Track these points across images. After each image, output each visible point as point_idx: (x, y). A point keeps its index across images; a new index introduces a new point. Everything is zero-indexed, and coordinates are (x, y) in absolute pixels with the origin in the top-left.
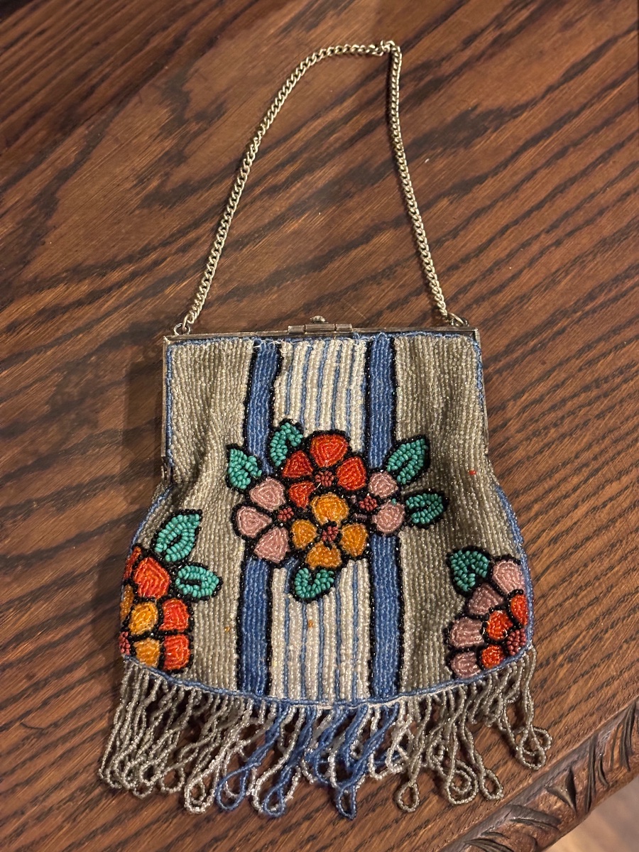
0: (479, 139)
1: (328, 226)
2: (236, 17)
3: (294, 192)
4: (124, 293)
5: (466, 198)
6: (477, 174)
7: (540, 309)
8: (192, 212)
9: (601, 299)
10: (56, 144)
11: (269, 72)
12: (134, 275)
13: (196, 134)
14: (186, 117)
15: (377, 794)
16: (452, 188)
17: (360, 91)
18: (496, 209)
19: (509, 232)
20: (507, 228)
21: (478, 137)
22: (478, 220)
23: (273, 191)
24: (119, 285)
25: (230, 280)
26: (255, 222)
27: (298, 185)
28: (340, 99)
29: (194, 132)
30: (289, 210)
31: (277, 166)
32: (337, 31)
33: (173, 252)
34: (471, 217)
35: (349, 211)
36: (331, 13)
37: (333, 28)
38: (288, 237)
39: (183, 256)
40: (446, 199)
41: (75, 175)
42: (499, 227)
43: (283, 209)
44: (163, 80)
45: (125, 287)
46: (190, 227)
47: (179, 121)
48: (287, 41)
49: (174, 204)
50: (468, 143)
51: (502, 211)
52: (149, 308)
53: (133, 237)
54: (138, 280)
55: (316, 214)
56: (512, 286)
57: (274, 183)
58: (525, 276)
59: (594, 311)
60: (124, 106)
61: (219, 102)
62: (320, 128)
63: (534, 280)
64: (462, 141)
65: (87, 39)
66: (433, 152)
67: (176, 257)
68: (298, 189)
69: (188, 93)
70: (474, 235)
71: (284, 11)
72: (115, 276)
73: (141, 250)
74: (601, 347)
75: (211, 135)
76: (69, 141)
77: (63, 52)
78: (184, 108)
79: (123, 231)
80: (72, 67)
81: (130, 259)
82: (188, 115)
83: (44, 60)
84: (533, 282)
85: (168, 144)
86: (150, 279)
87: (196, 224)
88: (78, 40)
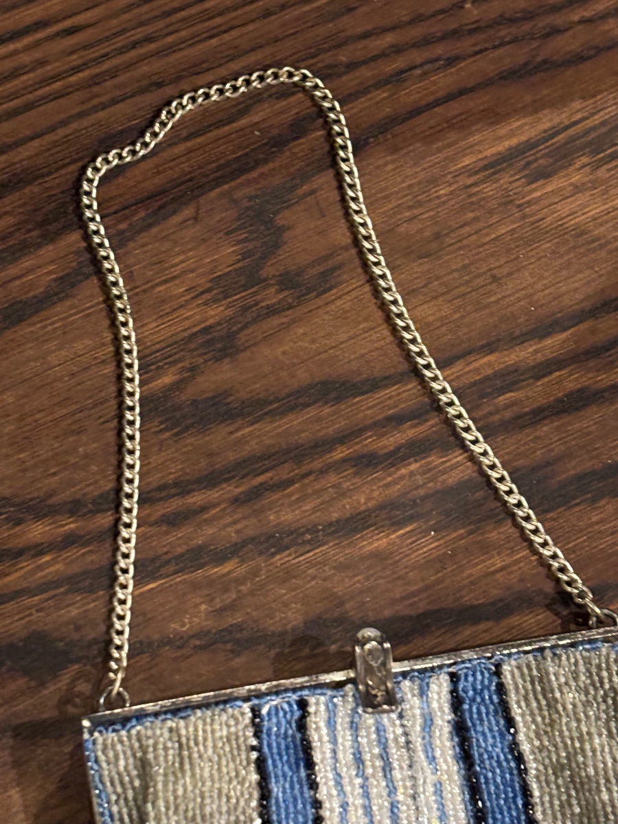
1: (440, 562)
2: (416, 112)
3: (402, 478)
4: (40, 568)
8: (211, 455)
10: (24, 248)
11: (437, 236)
12: (70, 541)
13: (272, 311)
14: (263, 273)
17: (582, 327)
23: (367, 462)
24: (38, 550)
25: (231, 607)
26: (314, 511)
27: (414, 467)
28: (543, 330)
29: (268, 307)
30: (381, 507)
31: (390, 419)
32: (582, 198)
33: (153, 519)
35: (486, 548)
36: (585, 160)
37: (578, 189)
38: (362, 559)
39: (167, 533)
41: (35, 319)
43: (372, 504)
44: (247, 191)
45: (47, 558)
46: (198, 481)
47: (248, 277)
48: (488, 189)
49: (187, 428)
52: (74, 612)
53: (94, 469)
54: (74, 552)
55: (427, 531)
60: (165, 218)
61: (330, 264)
62: (490, 372)
65: (145, 68)
67: (155, 530)
68: (412, 474)
69: (282, 230)
71: (503, 131)
72: (38, 531)
73: (101, 496)
75: (294, 321)
76: (48, 251)
77: (95, 81)
78: (264, 257)
79: (81, 450)
80: (102, 115)
81: (74, 508)
82: (268, 271)
83: (57, 85)
85: (215, 313)
86: (94, 557)
87: (211, 480)
88: (130, 66)
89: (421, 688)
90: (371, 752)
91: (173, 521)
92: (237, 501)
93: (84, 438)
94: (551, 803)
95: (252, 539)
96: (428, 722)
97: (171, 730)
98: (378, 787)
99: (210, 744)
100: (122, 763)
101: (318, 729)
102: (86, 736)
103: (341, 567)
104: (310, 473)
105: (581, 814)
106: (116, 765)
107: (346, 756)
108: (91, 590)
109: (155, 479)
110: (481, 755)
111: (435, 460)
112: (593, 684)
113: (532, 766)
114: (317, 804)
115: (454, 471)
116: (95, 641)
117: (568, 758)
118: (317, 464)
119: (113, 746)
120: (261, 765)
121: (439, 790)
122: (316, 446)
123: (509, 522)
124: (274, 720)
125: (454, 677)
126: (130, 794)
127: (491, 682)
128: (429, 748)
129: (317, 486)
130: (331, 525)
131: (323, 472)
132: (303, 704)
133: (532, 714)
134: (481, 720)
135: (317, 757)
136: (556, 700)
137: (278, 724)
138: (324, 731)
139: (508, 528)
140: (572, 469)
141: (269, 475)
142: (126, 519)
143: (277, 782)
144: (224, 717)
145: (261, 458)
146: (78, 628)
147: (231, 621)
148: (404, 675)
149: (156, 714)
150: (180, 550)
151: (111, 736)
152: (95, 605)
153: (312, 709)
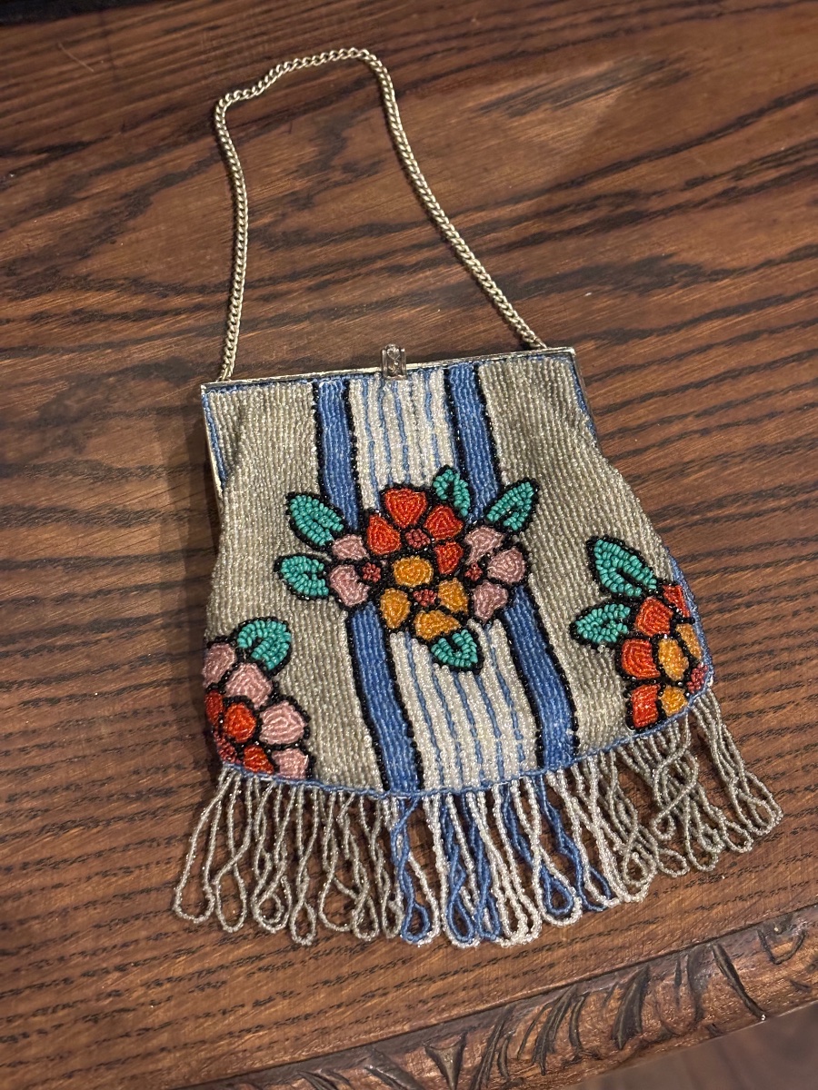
0: (660, 291)
1: (444, 326)
2: (436, 77)
3: (420, 279)
4: (178, 322)
5: (618, 348)
6: (641, 328)
7: (651, 497)
8: (294, 262)
9: (731, 510)
10: (176, 145)
11: (448, 146)
12: (198, 307)
13: (337, 184)
14: (333, 163)
15: (214, 972)
16: (605, 332)
17: (543, 198)
18: (646, 372)
19: (651, 401)
20: (651, 395)
21: (659, 288)
22: (621, 375)
23: (398, 270)
24: (177, 312)
25: (304, 348)
26: (361, 296)
27: (428, 273)
28: (516, 199)
29: (335, 182)
30: (405, 295)
31: (414, 246)
32: (545, 127)
33: (254, 297)
34: (614, 371)
35: (473, 319)
36: (547, 106)
37: (542, 122)
38: (392, 324)
39: (262, 305)
40: (593, 342)
41: (181, 184)
42: (642, 392)
43: (399, 293)
44: (325, 117)
45: (183, 316)
46: (285, 277)
47: (323, 164)
48: (485, 120)
49: (278, 248)
50: (645, 290)
51: (654, 376)
52: (200, 347)
53: (216, 268)
54: (201, 314)
55: (435, 310)
56: (630, 460)
57: (401, 262)
58: (649, 456)
59: (716, 520)
60: (269, 131)
61: (376, 159)
62: (480, 222)
63: (659, 463)
64: (639, 287)
65: (260, 49)
66: (599, 288)
67: (254, 303)
68: (426, 277)
69: (345, 140)
70: (609, 391)
71: (494, 88)
72: (177, 301)
74: (707, 563)
75: (352, 190)
76: (192, 147)
77: (227, 55)
78: (334, 154)
79: (208, 257)
80: (231, 73)
81: (202, 290)
82: (336, 161)
83: (203, 57)
84: (658, 465)
85: (299, 185)
86: (214, 317)
87: (294, 277)
88: (250, 47)
89: (424, 377)
90: (391, 415)
91: (266, 299)
92: (310, 289)
93: (210, 251)
94: (508, 445)
95: (319, 311)
96: (429, 395)
97: (259, 393)
98: (394, 434)
99: (284, 399)
100: (226, 408)
101: (355, 397)
102: (203, 393)
103: (376, 328)
104: (359, 275)
105: (526, 449)
106: (223, 410)
107: (374, 417)
108: (212, 335)
109: (256, 276)
110: (463, 418)
111: (442, 270)
112: (538, 378)
113: (496, 424)
114: (354, 440)
115: (455, 275)
116: (212, 363)
117: (519, 415)
118: (364, 270)
119: (220, 398)
120: (318, 417)
121: (434, 438)
122: (364, 260)
123: (490, 306)
124: (327, 392)
125: (447, 373)
126: (231, 424)
127: (471, 375)
128: (429, 412)
129: (363, 282)
130: (371, 304)
131: (368, 274)
132: (347, 383)
133: (497, 393)
134: (464, 398)
135: (354, 410)
136: (512, 383)
137: (330, 394)
138: (360, 397)
139: (489, 308)
140: (533, 276)
141: (332, 275)
142: (236, 294)
143: (328, 425)
144: (294, 388)
145: (327, 266)
146: (202, 356)
147: (302, 356)
148: (414, 371)
149: (250, 385)
150: (271, 315)
151: (219, 395)
152: (214, 344)
153: (352, 386)
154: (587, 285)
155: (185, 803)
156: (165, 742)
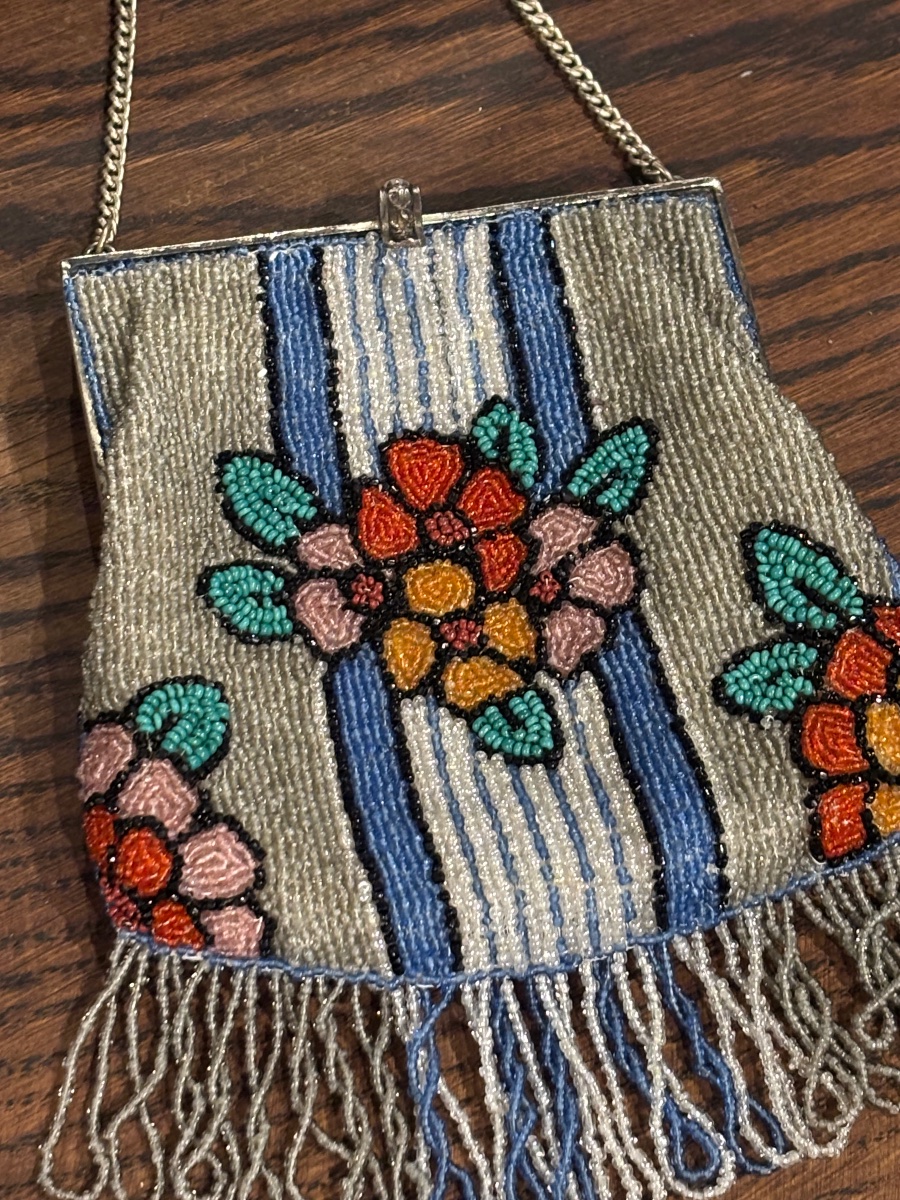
89: (455, 238)
90: (397, 308)
91: (173, 95)
92: (249, 75)
93: (71, 7)
94: (603, 358)
95: (266, 115)
96: (463, 271)
97: (164, 273)
98: (402, 345)
99: (208, 286)
100: (106, 302)
101: (333, 277)
102: (66, 276)
103: (369, 144)
104: (336, 46)
105: (636, 367)
106: (101, 306)
107: (367, 312)
108: (78, 163)
109: (154, 52)
110: (523, 311)
111: (486, 34)
112: (656, 236)
113: (582, 322)
114: (332, 355)
115: (508, 43)
116: (80, 216)
117: (623, 305)
118: (345, 38)
119: (96, 285)
120: (268, 315)
121: (474, 348)
122: (345, 18)
123: (571, 98)
124: (284, 268)
125: (494, 230)
126: (116, 332)
127: (537, 233)
128: (463, 302)
129: (346, 59)
130: (359, 100)
131: (351, 45)
132: (318, 253)
133: (583, 265)
134: (525, 275)
135: (332, 302)
136: (610, 246)
137: (288, 272)
138: (341, 277)
139: (569, 104)
140: (647, 43)
141: (289, 47)
142: (119, 88)
143: (286, 329)
144: (226, 263)
145: (282, 30)
146: (61, 202)
147: (239, 197)
148: (436, 227)
149: (147, 260)
150: (181, 125)
151: (93, 278)
152: (82, 178)
153: (327, 258)
154: (744, 57)
155: (54, 1000)
156: (17, 895)
